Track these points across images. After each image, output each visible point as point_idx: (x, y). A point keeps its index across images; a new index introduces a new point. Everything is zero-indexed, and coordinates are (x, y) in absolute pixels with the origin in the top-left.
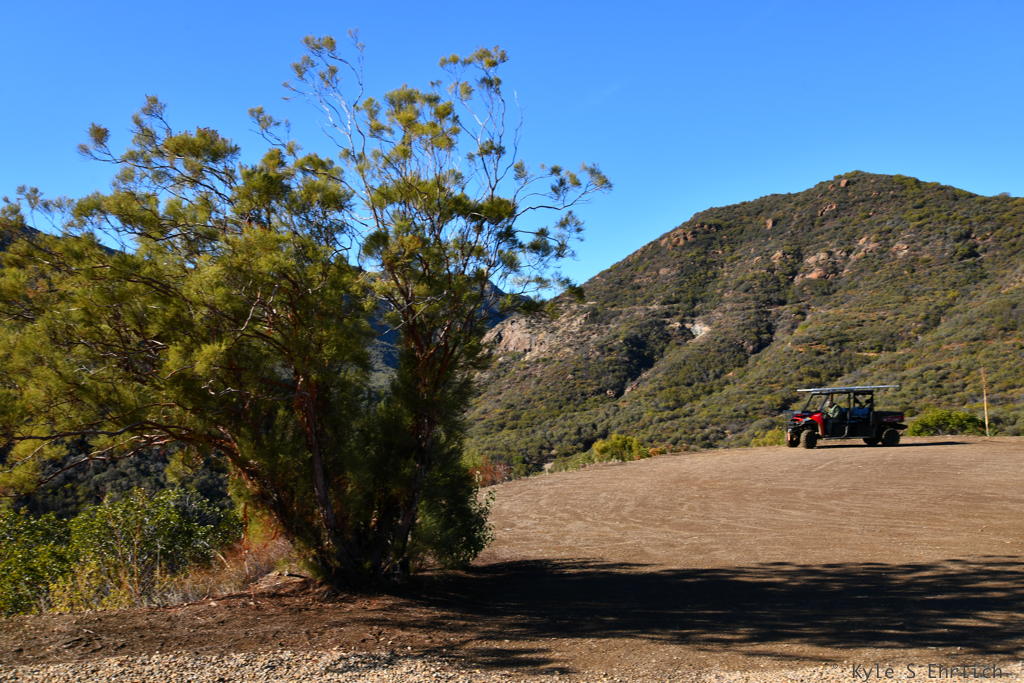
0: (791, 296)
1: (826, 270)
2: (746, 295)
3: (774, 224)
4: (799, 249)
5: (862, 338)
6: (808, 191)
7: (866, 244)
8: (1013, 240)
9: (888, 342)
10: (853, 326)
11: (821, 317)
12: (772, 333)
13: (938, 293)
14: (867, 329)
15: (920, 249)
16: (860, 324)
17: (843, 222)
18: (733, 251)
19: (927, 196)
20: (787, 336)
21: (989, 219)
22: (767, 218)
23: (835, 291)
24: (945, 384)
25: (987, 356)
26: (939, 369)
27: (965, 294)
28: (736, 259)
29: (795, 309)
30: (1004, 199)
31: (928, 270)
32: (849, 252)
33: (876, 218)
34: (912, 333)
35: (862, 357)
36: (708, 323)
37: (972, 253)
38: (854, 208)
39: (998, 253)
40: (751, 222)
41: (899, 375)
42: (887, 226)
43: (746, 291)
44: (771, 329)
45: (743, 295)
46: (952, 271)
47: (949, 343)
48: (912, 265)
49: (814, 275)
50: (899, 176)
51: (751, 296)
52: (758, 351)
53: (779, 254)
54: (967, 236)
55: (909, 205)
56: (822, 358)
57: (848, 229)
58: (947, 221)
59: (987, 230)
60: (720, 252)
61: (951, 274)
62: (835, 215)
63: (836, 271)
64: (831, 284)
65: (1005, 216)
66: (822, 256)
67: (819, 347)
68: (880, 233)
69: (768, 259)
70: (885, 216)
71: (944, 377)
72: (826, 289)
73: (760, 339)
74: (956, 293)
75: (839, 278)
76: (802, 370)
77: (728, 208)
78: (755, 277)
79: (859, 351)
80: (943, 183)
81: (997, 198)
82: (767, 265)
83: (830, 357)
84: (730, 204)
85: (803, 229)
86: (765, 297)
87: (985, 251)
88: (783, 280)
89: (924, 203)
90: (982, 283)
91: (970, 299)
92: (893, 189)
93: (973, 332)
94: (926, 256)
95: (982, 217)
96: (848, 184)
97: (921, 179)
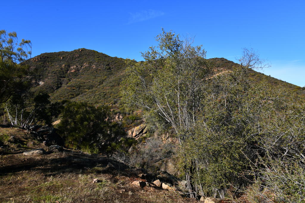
0: (67, 76)
1: (76, 70)
2: (55, 75)
3: (63, 58)
4: (69, 64)
5: (85, 86)
6: (72, 51)
7: (86, 65)
8: (118, 67)
9: (91, 87)
10: (82, 83)
11: (74, 81)
12: (61, 85)
13: (102, 77)
14: (86, 84)
15: (98, 67)
16: (84, 83)
17: (80, 59)
18: (51, 64)
19: (100, 55)
20: (66, 85)
21: (113, 62)
22: (61, 57)
23: (78, 75)
24: (106, 96)
25: (115, 90)
26: (104, 93)
27: (108, 77)
28: (52, 66)
29: (68, 79)
30: (116, 58)
31: (100, 72)
32: (82, 66)
33: (88, 59)
34: (97, 85)
35: (84, 91)
36: (44, 82)
37: (110, 69)
38: (83, 56)
39: (115, 69)
40: (57, 57)
41: (94, 94)
42: (91, 61)
43: (55, 74)
44: (61, 84)
45: (54, 75)
46: (105, 72)
47: (106, 87)
48: (96, 70)
49: (73, 71)
50: (94, 50)
51: (56, 75)
52: (57, 89)
53: (64, 65)
54: (109, 65)
55: (96, 57)
56: (74, 91)
57: (81, 61)
58: (104, 61)
59: (113, 64)
60: (48, 64)
61: (105, 73)
62: (78, 57)
63: (78, 71)
64: (77, 73)
65: (116, 61)
66: (75, 67)
67: (74, 88)
68: (89, 62)
69: (61, 66)
70: (90, 59)
71: (105, 95)
72: (76, 74)
73: (58, 86)
74: (106, 77)
75: (79, 72)
76: (69, 93)
77: (51, 53)
78: (57, 70)
79: (84, 89)
80: (103, 53)
81: (114, 57)
82: (61, 68)
83: (76, 90)
84: (51, 52)
85: (70, 60)
86: (59, 75)
87: (112, 69)
88: (65, 72)
89: (99, 57)
90: (112, 75)
91: (110, 78)
92: (92, 53)
93: (111, 84)
94: (100, 68)
95: (111, 61)
96: (82, 50)
97: (98, 52)
